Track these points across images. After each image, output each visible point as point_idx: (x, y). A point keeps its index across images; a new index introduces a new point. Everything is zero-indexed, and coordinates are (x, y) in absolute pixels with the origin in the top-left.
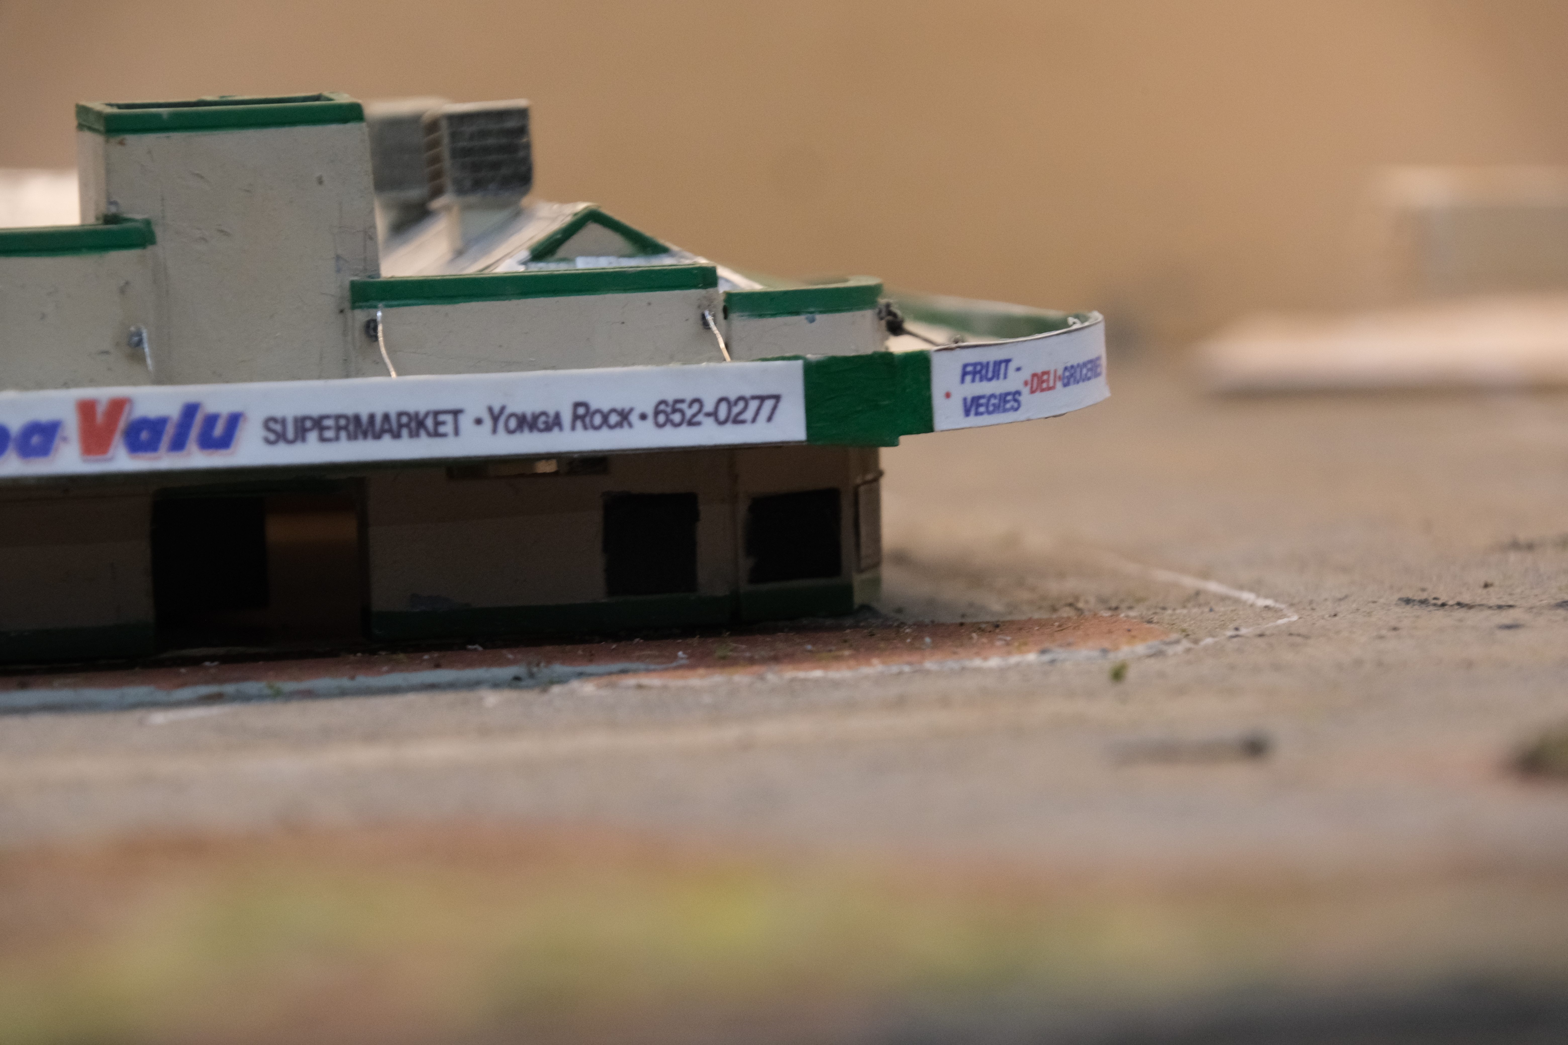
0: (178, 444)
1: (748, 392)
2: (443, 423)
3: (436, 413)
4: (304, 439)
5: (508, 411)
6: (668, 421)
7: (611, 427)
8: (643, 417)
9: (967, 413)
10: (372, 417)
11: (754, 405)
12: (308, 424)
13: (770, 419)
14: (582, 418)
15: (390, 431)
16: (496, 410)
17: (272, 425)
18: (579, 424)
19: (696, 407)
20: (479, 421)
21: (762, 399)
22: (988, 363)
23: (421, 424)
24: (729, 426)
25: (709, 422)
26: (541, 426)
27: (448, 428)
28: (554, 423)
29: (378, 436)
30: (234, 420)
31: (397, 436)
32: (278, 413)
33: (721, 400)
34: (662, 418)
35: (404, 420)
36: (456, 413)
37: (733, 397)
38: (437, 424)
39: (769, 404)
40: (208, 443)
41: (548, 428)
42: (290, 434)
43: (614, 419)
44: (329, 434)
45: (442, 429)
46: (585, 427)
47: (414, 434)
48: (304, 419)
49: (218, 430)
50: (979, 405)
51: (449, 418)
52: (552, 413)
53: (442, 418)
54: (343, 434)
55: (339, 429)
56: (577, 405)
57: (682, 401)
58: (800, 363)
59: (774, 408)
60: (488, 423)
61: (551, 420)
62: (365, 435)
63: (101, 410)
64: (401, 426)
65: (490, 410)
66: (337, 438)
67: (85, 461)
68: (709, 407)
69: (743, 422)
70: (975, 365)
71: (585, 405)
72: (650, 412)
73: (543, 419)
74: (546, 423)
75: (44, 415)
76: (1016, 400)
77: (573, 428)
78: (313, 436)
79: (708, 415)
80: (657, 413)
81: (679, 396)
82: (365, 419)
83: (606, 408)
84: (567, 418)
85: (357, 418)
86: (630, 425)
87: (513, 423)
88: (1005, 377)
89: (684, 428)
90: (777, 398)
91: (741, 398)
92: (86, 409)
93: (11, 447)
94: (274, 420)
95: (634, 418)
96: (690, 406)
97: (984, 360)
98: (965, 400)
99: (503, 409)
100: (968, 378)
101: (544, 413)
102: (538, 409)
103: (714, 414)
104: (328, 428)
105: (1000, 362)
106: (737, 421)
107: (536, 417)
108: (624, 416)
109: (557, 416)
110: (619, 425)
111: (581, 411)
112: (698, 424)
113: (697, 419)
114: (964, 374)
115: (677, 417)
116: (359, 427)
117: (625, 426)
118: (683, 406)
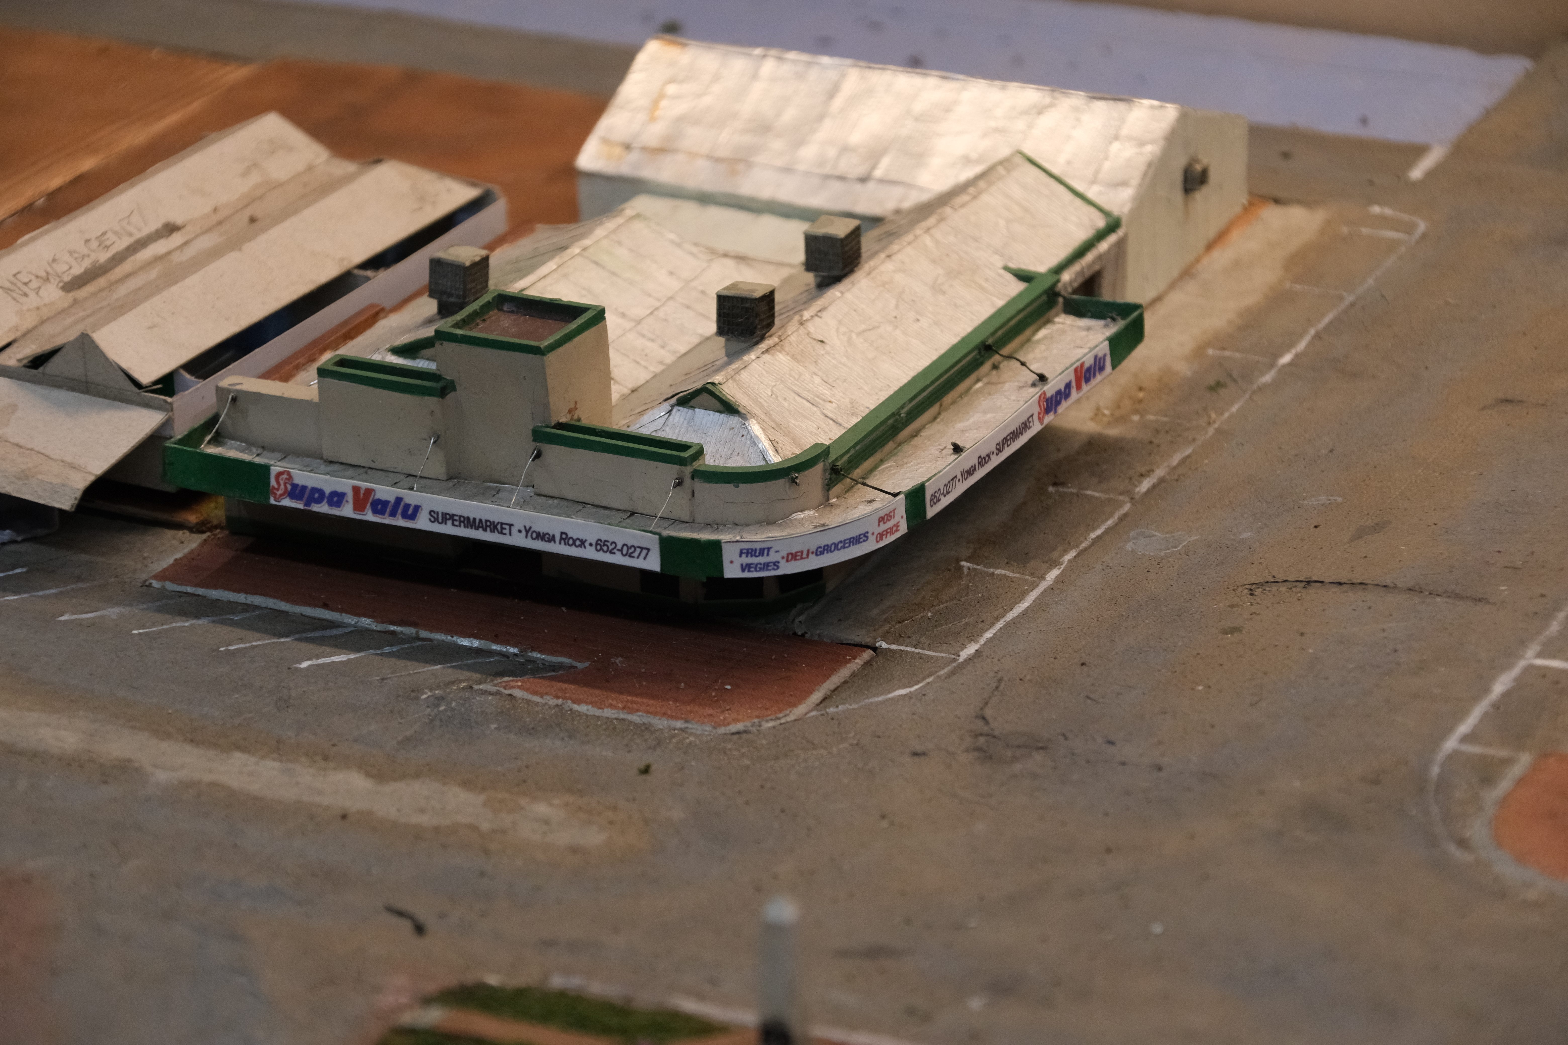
0: (393, 514)
1: (636, 544)
2: (505, 529)
3: (502, 524)
4: (446, 524)
5: (533, 529)
6: (601, 549)
7: (576, 546)
8: (591, 545)
9: (743, 570)
10: (475, 519)
11: (638, 550)
12: (448, 517)
13: (645, 558)
14: (564, 539)
15: (482, 527)
16: (528, 528)
17: (432, 513)
18: (563, 542)
19: (613, 546)
20: (520, 531)
21: (642, 548)
22: (756, 550)
23: (495, 527)
24: (627, 557)
25: (619, 553)
26: (546, 539)
27: (507, 531)
28: (552, 539)
29: (477, 529)
30: (417, 508)
31: (485, 530)
32: (435, 509)
33: (624, 545)
34: (599, 547)
35: (488, 524)
36: (511, 525)
37: (629, 545)
38: (502, 528)
39: (645, 552)
40: (405, 516)
41: (549, 541)
42: (440, 520)
43: (578, 543)
44: (456, 523)
45: (504, 531)
46: (565, 544)
47: (492, 531)
48: (446, 514)
49: (410, 512)
50: (750, 567)
51: (507, 527)
52: (551, 535)
53: (504, 526)
54: (462, 525)
55: (460, 522)
56: (562, 533)
57: (608, 541)
59: (647, 554)
60: (524, 533)
61: (551, 538)
62: (471, 527)
63: (362, 492)
64: (487, 526)
65: (525, 527)
66: (460, 526)
67: (355, 513)
68: (619, 547)
69: (633, 557)
70: (748, 550)
71: (566, 534)
72: (594, 544)
73: (547, 536)
74: (548, 538)
75: (340, 489)
76: (775, 565)
77: (560, 543)
78: (449, 522)
79: (618, 550)
80: (597, 544)
81: (607, 539)
82: (471, 520)
83: (575, 538)
84: (558, 538)
85: (468, 518)
86: (585, 548)
87: (534, 535)
88: (768, 555)
89: (608, 554)
90: (648, 550)
91: (633, 546)
92: (356, 489)
93: (326, 500)
94: (434, 512)
95: (587, 544)
96: (611, 545)
97: (753, 547)
98: (742, 565)
99: (530, 528)
100: (744, 556)
101: (548, 534)
102: (545, 532)
103: (621, 550)
104: (456, 520)
105: (764, 549)
106: (630, 556)
107: (544, 535)
108: (583, 543)
109: (554, 536)
110: (580, 546)
111: (564, 536)
112: (614, 553)
113: (613, 551)
114: (741, 553)
115: (605, 548)
116: (469, 523)
117: (583, 546)
118: (609, 544)
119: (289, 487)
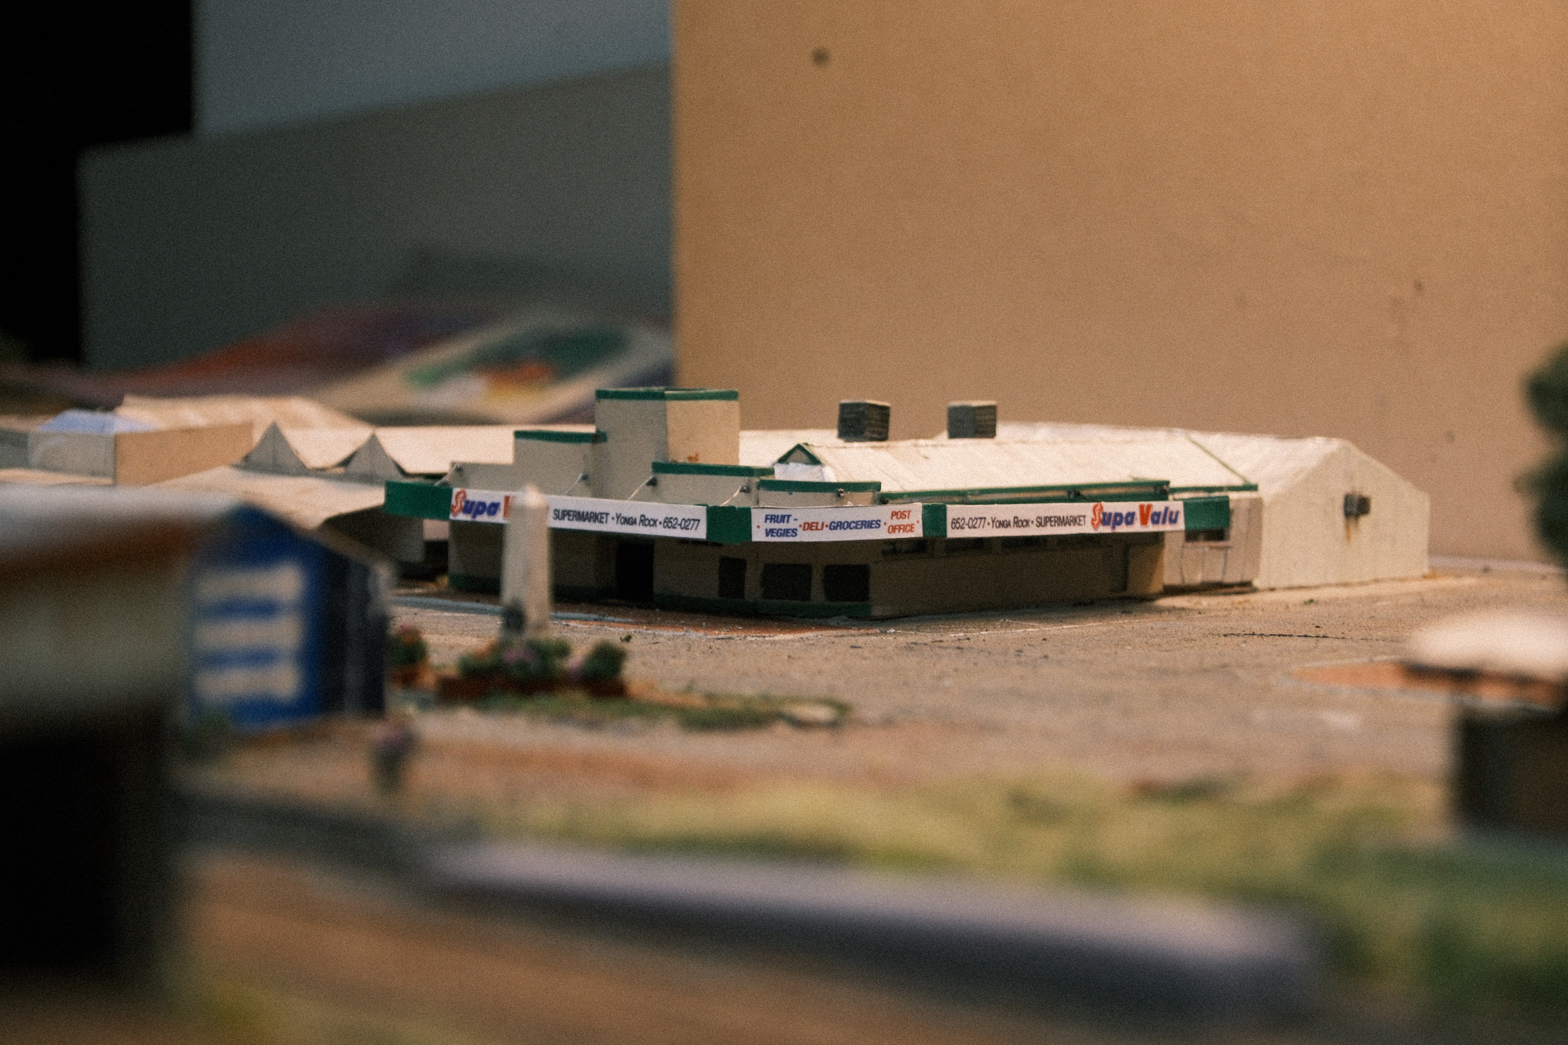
1: (691, 517)
3: (602, 514)
4: (564, 519)
5: (622, 515)
6: (667, 526)
7: (650, 526)
8: (660, 523)
9: (767, 535)
10: (583, 512)
11: (692, 523)
12: (566, 513)
13: (696, 529)
14: (643, 521)
15: (588, 519)
17: (556, 512)
18: (641, 524)
19: (676, 521)
20: (613, 519)
21: (695, 520)
22: (778, 516)
23: (597, 518)
24: (684, 531)
25: (679, 528)
26: (630, 523)
27: (604, 520)
28: (634, 522)
29: (584, 521)
31: (590, 521)
32: (558, 508)
33: (683, 519)
34: (665, 524)
35: (592, 515)
36: (607, 514)
37: (686, 519)
38: (602, 518)
39: (696, 523)
41: (632, 524)
42: (560, 516)
43: (652, 523)
44: (571, 518)
45: (603, 520)
46: (643, 525)
47: (595, 521)
48: (565, 511)
50: (773, 532)
51: (604, 516)
53: (603, 515)
54: (575, 519)
55: (573, 516)
56: (642, 516)
58: (705, 507)
59: (698, 525)
60: (616, 519)
62: (581, 520)
64: (591, 518)
65: (616, 514)
66: (573, 520)
67: (504, 519)
68: (679, 522)
70: (772, 516)
71: (644, 516)
72: (662, 522)
73: (631, 520)
74: (632, 522)
76: (793, 532)
78: (566, 518)
79: (679, 525)
80: (665, 522)
81: (671, 517)
82: (581, 513)
83: (650, 519)
84: (638, 521)
85: (579, 513)
87: (623, 520)
88: (788, 521)
89: (671, 529)
90: (699, 521)
91: (689, 519)
92: (507, 499)
94: (557, 510)
95: (658, 523)
96: (674, 520)
97: (776, 514)
98: (766, 530)
99: (620, 514)
100: (768, 521)
101: (632, 518)
102: (631, 516)
103: (680, 525)
104: (571, 515)
105: (785, 516)
106: (687, 528)
107: (629, 519)
108: (655, 522)
109: (636, 519)
110: (653, 525)
111: (643, 518)
112: (675, 528)
113: (675, 526)
114: (766, 519)
115: (670, 525)
116: (580, 516)
117: (655, 526)
118: (672, 520)
119: (463, 504)
